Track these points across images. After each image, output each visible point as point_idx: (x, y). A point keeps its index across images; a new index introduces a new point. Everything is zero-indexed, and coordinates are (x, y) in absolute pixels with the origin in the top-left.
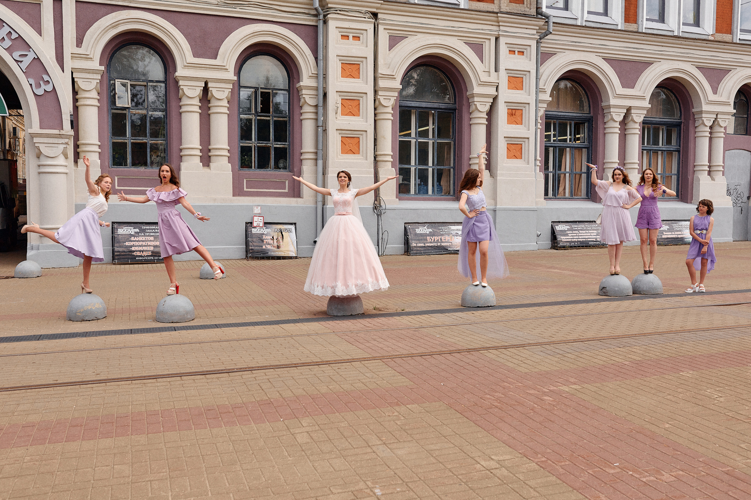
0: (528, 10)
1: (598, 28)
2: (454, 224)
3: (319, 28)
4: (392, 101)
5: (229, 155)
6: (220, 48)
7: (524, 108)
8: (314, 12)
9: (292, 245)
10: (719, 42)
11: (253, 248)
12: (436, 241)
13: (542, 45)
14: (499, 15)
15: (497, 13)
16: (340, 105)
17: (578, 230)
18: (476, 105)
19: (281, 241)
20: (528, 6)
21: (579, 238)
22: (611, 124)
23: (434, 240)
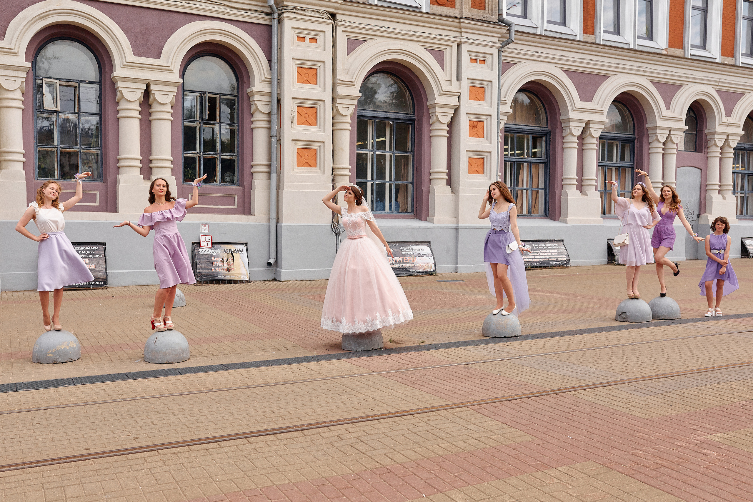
0: (490, 16)
1: (558, 38)
2: (415, 244)
3: (273, 28)
4: (351, 110)
5: (172, 166)
6: (163, 46)
7: (486, 120)
8: (268, 10)
9: (243, 267)
10: (673, 56)
11: (201, 271)
12: (397, 262)
13: (503, 54)
14: (462, 20)
15: (459, 18)
16: (295, 113)
17: (539, 250)
18: (437, 116)
19: (231, 262)
20: (490, 12)
21: (540, 258)
22: (570, 138)
23: (396, 261)
